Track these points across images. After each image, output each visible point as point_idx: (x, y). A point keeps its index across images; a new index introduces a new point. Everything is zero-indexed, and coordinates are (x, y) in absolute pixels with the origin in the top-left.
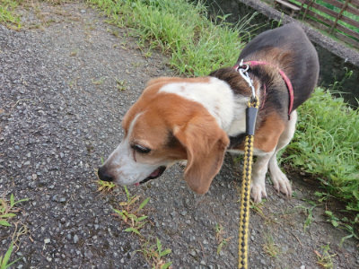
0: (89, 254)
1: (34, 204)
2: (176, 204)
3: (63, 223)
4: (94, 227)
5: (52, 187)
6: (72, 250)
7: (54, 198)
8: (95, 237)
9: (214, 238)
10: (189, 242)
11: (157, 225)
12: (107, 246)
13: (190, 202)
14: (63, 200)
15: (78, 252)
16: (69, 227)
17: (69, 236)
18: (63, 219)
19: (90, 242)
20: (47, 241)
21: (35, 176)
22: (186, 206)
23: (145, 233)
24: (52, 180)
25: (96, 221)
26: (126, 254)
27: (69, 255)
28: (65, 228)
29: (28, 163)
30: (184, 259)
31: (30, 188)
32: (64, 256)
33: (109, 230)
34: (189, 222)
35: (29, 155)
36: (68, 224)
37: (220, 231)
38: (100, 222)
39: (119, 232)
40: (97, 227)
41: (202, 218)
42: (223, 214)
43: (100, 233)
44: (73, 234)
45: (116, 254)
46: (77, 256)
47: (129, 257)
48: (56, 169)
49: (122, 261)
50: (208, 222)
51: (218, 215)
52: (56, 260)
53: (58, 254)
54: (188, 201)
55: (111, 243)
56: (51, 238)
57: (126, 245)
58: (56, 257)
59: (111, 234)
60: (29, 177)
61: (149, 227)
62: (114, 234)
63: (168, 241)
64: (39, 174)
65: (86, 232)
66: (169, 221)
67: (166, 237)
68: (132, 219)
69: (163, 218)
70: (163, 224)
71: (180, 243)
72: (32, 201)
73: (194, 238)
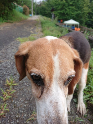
9: (30, 116)
11: (13, 102)
22: (29, 101)
30: (12, 117)
34: (25, 106)
37: (35, 114)
41: (32, 107)
50: (33, 109)
54: (31, 99)
61: (10, 101)
66: (19, 102)
67: (13, 107)
68: (6, 96)
69: (17, 100)
70: (16, 102)
71: (16, 111)
73: (22, 112)
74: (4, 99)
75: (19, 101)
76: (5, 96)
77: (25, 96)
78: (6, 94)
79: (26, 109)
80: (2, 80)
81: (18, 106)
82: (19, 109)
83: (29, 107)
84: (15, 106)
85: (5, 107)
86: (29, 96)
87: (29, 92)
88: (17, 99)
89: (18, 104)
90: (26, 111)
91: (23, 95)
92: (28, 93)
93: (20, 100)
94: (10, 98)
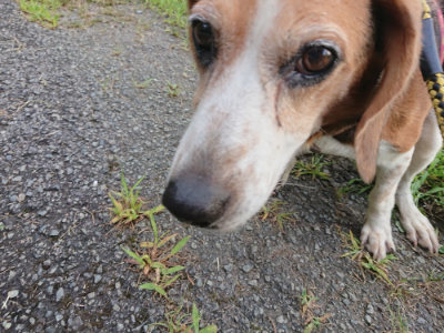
0: (75, 322)
1: (11, 235)
2: (236, 252)
3: (46, 268)
4: (93, 278)
5: (43, 213)
6: (49, 313)
7: (43, 230)
8: (92, 295)
9: (297, 314)
10: (251, 317)
11: (199, 283)
12: (108, 311)
13: (259, 252)
14: (55, 233)
15: (59, 317)
16: (54, 275)
17: (50, 289)
18: (48, 262)
19: (83, 302)
20: (13, 293)
21: (22, 197)
22: (251, 258)
23: (177, 295)
24: (46, 204)
25: (100, 269)
26: (139, 328)
27: (43, 321)
28: (46, 276)
29: (19, 178)
31: (11, 212)
32: (32, 321)
33: (118, 285)
34: (254, 283)
35: (23, 168)
36: (53, 271)
37: (310, 302)
38: (104, 271)
39: (133, 289)
40: (98, 278)
42: (315, 274)
43: (101, 289)
44: (56, 287)
46: (55, 322)
48: (56, 190)
51: (307, 276)
52: (19, 327)
53: (24, 317)
54: (255, 249)
55: (116, 308)
56: (21, 289)
57: (141, 313)
58: (20, 322)
59: (119, 292)
60: (14, 198)
62: (124, 293)
63: (215, 312)
64: (29, 194)
65: (79, 285)
66: (220, 278)
67: (212, 305)
68: (158, 271)
71: (237, 318)
72: (8, 231)
73: (262, 311)
78: (148, 264)
82: (239, 305)
83: (270, 283)
84: (218, 296)
88: (204, 269)
90: (272, 303)
91: (212, 243)
93: (218, 268)
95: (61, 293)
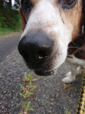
0: (4, 98)
3: (6, 86)
8: (11, 94)
11: (36, 99)
14: (12, 80)
15: (2, 96)
25: (16, 89)
26: (15, 104)
33: (17, 94)
34: (52, 104)
36: (7, 87)
41: (60, 105)
44: (5, 90)
45: (12, 102)
47: (16, 105)
49: (12, 105)
50: (63, 108)
54: (57, 96)
61: (32, 99)
66: (43, 100)
67: (37, 106)
69: (40, 98)
70: (39, 100)
71: (42, 111)
72: (3, 78)
73: (50, 111)
74: (25, 97)
75: (42, 98)
76: (25, 93)
77: (48, 92)
78: (25, 90)
79: (54, 108)
80: (19, 77)
81: (43, 104)
82: (45, 108)
83: (57, 106)
84: (40, 104)
85: (28, 106)
86: (53, 92)
87: (51, 87)
88: (39, 96)
89: (42, 102)
90: (55, 111)
91: (45, 91)
92: (51, 89)
93: (44, 97)
94: (32, 95)
95: (5, 92)
